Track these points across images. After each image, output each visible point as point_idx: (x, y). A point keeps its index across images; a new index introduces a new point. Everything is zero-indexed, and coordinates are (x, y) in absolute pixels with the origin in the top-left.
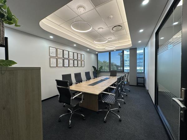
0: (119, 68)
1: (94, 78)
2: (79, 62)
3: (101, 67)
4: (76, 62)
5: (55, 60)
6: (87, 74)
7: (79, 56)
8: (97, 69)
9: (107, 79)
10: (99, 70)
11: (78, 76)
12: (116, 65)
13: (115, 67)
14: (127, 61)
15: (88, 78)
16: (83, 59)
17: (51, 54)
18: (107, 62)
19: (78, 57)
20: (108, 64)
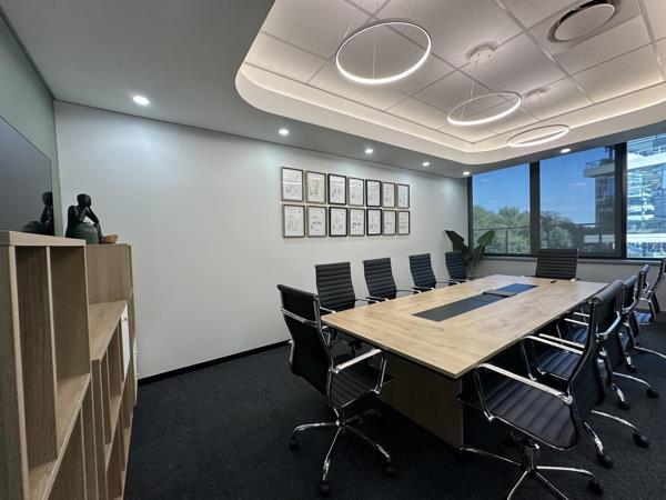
1: (450, 284)
2: (389, 217)
3: (490, 234)
4: (374, 216)
6: (420, 265)
7: (389, 192)
8: (466, 243)
10: (476, 245)
11: (379, 273)
12: (568, 226)
13: (566, 233)
15: (424, 280)
16: (403, 203)
18: (521, 211)
19: (385, 195)
20: (527, 221)
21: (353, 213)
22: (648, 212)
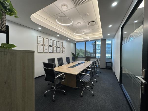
0: (92, 55)
1: (73, 62)
2: (61, 49)
3: (79, 54)
4: (59, 49)
5: (42, 47)
6: (68, 59)
7: (61, 44)
9: (83, 63)
10: (76, 55)
11: (60, 60)
12: (89, 53)
13: (89, 54)
14: (98, 49)
15: (68, 62)
16: (64, 47)
17: (39, 42)
18: (83, 50)
21: (54, 48)
22: (99, 51)
